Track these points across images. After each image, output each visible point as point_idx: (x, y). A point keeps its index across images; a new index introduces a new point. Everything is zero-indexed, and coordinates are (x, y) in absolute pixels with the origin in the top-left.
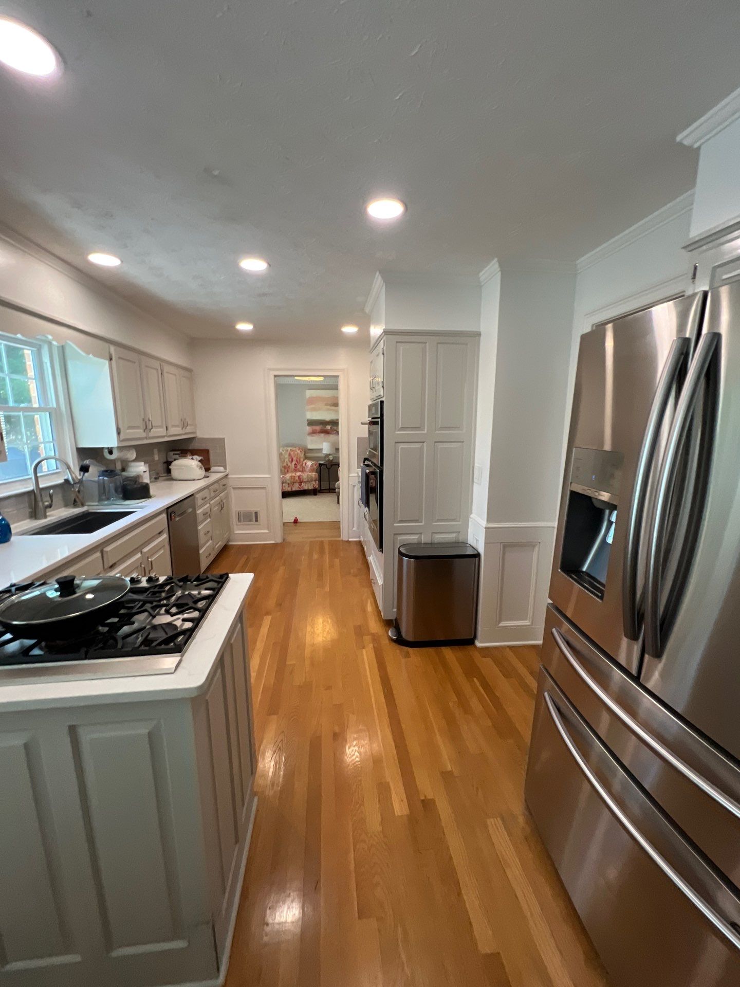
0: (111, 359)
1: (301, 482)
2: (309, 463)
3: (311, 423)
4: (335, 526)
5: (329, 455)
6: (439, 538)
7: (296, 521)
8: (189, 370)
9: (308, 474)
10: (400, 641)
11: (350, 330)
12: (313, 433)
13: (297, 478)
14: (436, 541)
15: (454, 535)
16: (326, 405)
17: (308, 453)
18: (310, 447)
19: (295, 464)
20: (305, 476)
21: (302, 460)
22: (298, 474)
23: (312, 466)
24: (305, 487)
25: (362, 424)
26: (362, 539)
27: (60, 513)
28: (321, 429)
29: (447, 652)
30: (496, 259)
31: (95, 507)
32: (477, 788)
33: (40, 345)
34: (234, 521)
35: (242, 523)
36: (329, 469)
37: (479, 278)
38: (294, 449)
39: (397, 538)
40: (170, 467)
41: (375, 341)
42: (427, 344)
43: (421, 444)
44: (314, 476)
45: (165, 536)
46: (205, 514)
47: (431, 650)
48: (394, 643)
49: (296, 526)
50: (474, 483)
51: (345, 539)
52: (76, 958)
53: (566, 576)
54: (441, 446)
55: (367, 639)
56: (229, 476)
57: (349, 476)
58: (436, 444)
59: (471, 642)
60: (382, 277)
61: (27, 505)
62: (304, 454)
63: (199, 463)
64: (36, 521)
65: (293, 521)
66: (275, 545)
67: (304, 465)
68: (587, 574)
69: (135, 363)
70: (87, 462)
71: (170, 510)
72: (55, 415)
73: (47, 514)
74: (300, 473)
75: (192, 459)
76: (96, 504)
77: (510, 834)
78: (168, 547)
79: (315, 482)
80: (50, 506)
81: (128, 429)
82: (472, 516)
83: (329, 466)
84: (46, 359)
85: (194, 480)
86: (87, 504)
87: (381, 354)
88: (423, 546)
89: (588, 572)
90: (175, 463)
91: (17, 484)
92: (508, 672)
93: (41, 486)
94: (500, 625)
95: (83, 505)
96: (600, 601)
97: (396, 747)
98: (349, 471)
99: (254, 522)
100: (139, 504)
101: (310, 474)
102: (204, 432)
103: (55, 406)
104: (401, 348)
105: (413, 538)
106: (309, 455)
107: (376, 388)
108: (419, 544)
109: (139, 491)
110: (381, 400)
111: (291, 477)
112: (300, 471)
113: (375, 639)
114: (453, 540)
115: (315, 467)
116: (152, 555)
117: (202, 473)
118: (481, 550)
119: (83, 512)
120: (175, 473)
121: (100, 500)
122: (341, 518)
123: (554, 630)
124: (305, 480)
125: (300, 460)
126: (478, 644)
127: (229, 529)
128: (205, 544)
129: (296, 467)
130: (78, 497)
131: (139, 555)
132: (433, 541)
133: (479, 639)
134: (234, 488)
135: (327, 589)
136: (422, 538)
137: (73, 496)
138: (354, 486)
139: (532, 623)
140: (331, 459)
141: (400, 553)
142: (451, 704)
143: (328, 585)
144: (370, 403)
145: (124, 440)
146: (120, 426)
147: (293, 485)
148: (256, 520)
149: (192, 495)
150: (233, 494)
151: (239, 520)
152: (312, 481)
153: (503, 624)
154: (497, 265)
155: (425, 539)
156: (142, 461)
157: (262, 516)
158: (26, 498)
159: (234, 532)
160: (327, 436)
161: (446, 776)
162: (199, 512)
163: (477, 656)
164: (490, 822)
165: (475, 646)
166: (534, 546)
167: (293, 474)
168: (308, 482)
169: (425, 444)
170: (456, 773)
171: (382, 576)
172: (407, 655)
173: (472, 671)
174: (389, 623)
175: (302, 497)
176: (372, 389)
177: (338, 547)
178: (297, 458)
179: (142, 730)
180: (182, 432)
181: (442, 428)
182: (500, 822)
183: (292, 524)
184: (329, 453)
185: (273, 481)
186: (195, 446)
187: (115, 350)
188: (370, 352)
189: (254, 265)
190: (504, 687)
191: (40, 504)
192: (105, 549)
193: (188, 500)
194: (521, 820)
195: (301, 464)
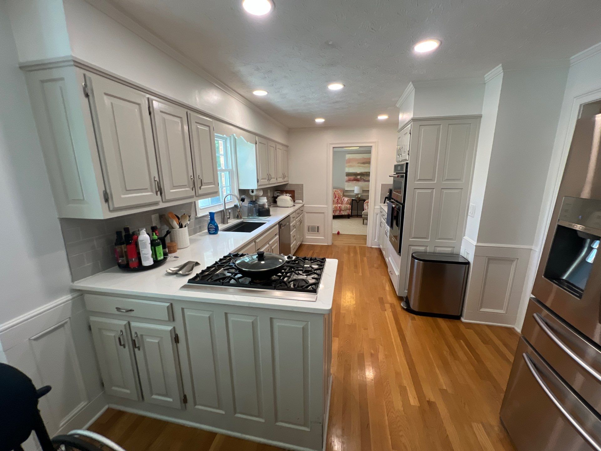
0: (256, 143)
1: (340, 210)
2: (346, 199)
3: (348, 174)
4: (364, 238)
5: (359, 194)
6: (439, 250)
7: (338, 233)
8: (287, 146)
9: (345, 205)
10: (409, 310)
11: (383, 117)
12: (349, 180)
13: (338, 208)
14: (437, 252)
15: (450, 249)
16: (358, 163)
17: (345, 193)
18: (346, 189)
19: (337, 199)
20: (343, 206)
21: (341, 197)
22: (339, 205)
23: (348, 200)
24: (343, 213)
25: (390, 176)
26: (381, 247)
27: (233, 222)
28: (354, 178)
29: (440, 321)
30: (500, 65)
31: (246, 219)
32: (465, 404)
33: (226, 138)
34: (306, 232)
35: (309, 232)
36: (358, 203)
37: (484, 78)
38: (337, 190)
39: (411, 248)
40: (277, 200)
41: (402, 125)
42: (441, 125)
43: (432, 190)
44: (348, 207)
45: (277, 236)
46: (294, 226)
47: (430, 319)
48: (405, 311)
49: (338, 236)
50: (468, 216)
51: (369, 246)
52: (262, 420)
53: (549, 281)
54: (445, 191)
55: (387, 306)
56: (305, 206)
57: (374, 208)
58: (442, 190)
59: (458, 318)
60: (413, 85)
61: (220, 217)
62: (343, 194)
63: (290, 198)
64: (223, 225)
65: (337, 233)
66: (328, 246)
67: (342, 200)
68: (566, 281)
69: (265, 144)
70: (243, 196)
71: (280, 223)
72: (231, 172)
73: (228, 221)
74: (340, 205)
75: (286, 195)
76: (247, 218)
77: (488, 434)
78: (278, 242)
79: (349, 211)
80: (229, 218)
81: (261, 180)
82: (464, 237)
83: (358, 201)
84: (228, 145)
85: (288, 207)
86: (243, 217)
87: (409, 133)
88: (428, 254)
89: (567, 280)
90: (279, 198)
91: (217, 206)
92: (486, 341)
93: (226, 208)
94: (481, 310)
95: (241, 218)
96: (579, 299)
97: (409, 369)
98: (375, 205)
99: (316, 232)
100: (266, 219)
101: (346, 205)
102: (293, 181)
103: (231, 168)
104: (423, 130)
105: (422, 249)
106: (346, 194)
107: (403, 155)
108: (426, 252)
109: (265, 212)
110: (407, 162)
111: (335, 207)
112: (340, 204)
113: (392, 306)
114: (450, 252)
115: (349, 201)
116: (273, 245)
117: (292, 203)
118: (471, 259)
119: (241, 222)
120: (279, 203)
121: (248, 216)
122: (368, 233)
123: (535, 315)
124: (343, 209)
125: (340, 197)
126: (463, 320)
127: (303, 235)
128: (292, 243)
129: (337, 201)
130: (239, 214)
131: (268, 245)
132: (435, 252)
133: (464, 317)
134: (306, 212)
135: (361, 274)
136: (428, 249)
137: (237, 214)
138: (377, 214)
139: (506, 313)
140: (359, 197)
141: (413, 257)
142: (445, 353)
143: (361, 272)
144: (396, 163)
145: (260, 185)
146: (258, 178)
147: (336, 211)
148: (318, 231)
149: (289, 216)
150: (306, 216)
151: (309, 231)
152: (347, 210)
153: (482, 310)
154: (501, 68)
155: (429, 250)
156: (265, 196)
157: (321, 229)
158: (220, 213)
159: (305, 237)
160: (357, 182)
161: (443, 392)
162: (291, 225)
163: (462, 328)
164: (475, 425)
165: (461, 321)
166: (513, 261)
167: (336, 205)
168: (345, 210)
169: (434, 190)
170: (450, 391)
171: (399, 270)
172: (413, 319)
173: (458, 336)
174: (400, 299)
175: (341, 219)
176: (399, 154)
177: (365, 250)
178: (339, 196)
179: (300, 326)
180: (283, 181)
181: (447, 180)
182: (481, 426)
183: (337, 235)
184: (358, 193)
185: (329, 209)
186: (288, 188)
187: (258, 138)
188: (398, 131)
189: (336, 87)
190: (483, 350)
191: (226, 216)
192: (256, 241)
193: (287, 218)
194: (496, 429)
195: (341, 199)
